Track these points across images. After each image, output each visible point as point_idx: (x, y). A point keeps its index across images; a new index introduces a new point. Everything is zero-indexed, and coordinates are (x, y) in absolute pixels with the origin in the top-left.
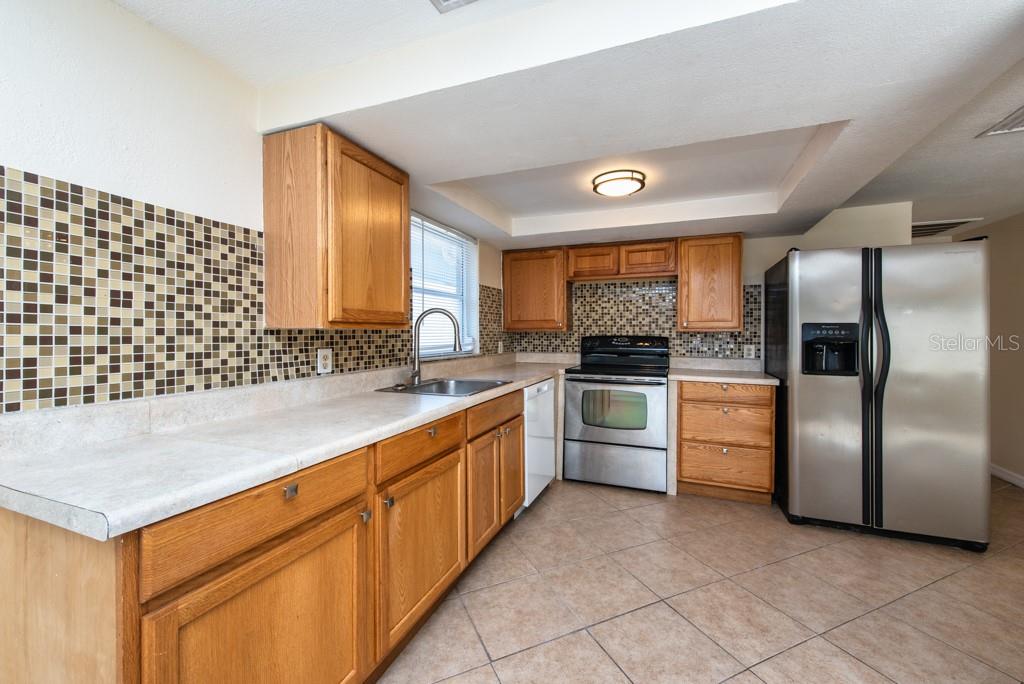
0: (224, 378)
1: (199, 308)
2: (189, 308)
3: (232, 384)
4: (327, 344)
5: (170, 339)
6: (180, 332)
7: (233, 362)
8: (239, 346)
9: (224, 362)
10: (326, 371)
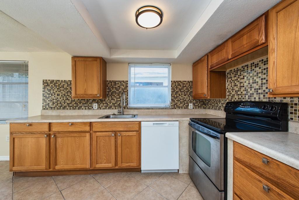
0: (73, 108)
1: (69, 96)
2: (67, 96)
3: (74, 109)
4: (96, 102)
5: (65, 101)
6: (66, 100)
7: (75, 105)
8: (76, 102)
9: (73, 105)
10: (96, 108)
